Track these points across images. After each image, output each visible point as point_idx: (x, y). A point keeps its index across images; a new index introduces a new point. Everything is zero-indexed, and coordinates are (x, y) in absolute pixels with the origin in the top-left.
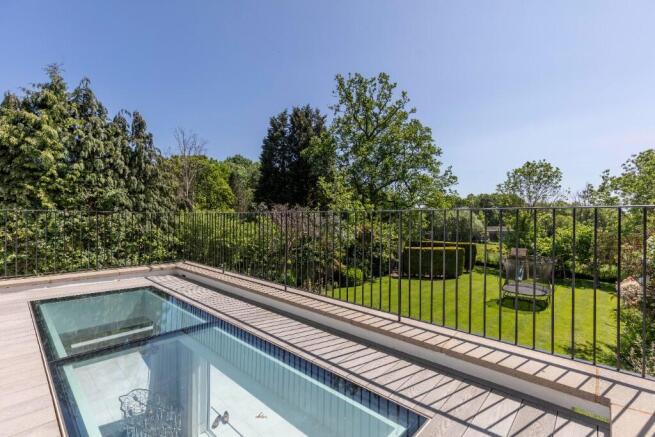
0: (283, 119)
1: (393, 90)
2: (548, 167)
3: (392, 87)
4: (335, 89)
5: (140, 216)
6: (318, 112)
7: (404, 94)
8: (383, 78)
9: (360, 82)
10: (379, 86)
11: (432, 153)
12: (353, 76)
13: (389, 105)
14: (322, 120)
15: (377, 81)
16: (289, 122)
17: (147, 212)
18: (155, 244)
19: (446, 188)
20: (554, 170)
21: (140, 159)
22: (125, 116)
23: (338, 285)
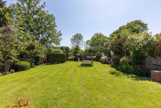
23: (14, 71)
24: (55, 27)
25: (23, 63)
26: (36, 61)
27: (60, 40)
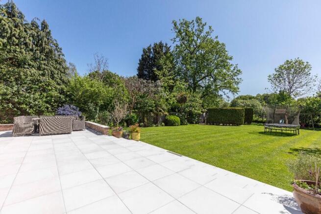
0: (149, 49)
1: (204, 27)
2: (301, 63)
3: (204, 25)
4: (172, 28)
5: (41, 72)
6: (166, 44)
7: (210, 27)
8: (198, 20)
9: (186, 24)
10: (196, 25)
11: (227, 59)
12: (182, 21)
13: (202, 35)
14: (168, 49)
15: (195, 22)
16: (152, 50)
17: (45, 70)
18: (50, 88)
19: (235, 78)
20: (305, 64)
21: (42, 42)
22: (37, 21)
23: (164, 125)
24: (228, 61)
25: (172, 118)
26: (190, 118)
27: (237, 83)
